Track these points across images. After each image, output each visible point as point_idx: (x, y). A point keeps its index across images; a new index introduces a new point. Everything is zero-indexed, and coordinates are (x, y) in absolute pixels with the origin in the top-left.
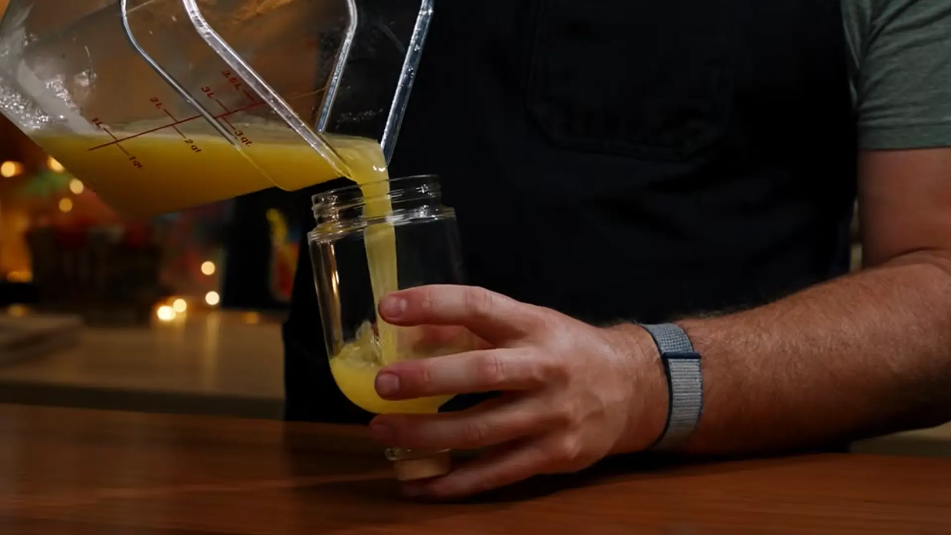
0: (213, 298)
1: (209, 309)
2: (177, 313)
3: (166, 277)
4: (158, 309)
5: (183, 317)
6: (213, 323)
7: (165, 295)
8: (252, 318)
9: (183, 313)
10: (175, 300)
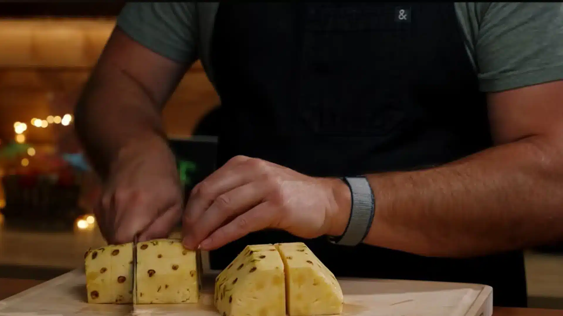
2: (89, 224)
3: (82, 203)
4: (78, 221)
5: (92, 227)
7: (82, 214)
9: (92, 224)
10: (88, 216)
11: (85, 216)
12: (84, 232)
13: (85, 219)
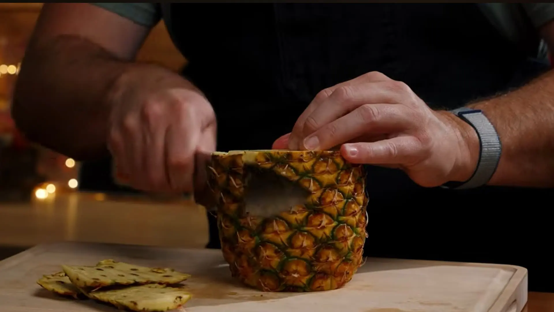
0: (73, 183)
1: (71, 190)
2: (49, 194)
3: (41, 169)
4: (36, 191)
5: (53, 197)
6: (73, 200)
7: (41, 182)
8: (100, 197)
9: (53, 193)
10: (47, 185)
11: (45, 184)
12: (44, 203)
13: (45, 188)
